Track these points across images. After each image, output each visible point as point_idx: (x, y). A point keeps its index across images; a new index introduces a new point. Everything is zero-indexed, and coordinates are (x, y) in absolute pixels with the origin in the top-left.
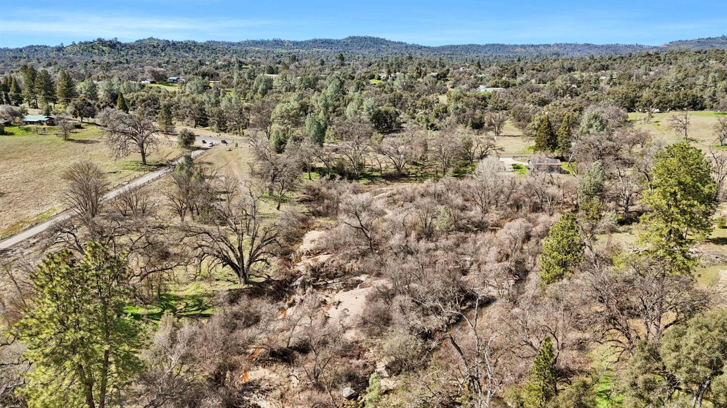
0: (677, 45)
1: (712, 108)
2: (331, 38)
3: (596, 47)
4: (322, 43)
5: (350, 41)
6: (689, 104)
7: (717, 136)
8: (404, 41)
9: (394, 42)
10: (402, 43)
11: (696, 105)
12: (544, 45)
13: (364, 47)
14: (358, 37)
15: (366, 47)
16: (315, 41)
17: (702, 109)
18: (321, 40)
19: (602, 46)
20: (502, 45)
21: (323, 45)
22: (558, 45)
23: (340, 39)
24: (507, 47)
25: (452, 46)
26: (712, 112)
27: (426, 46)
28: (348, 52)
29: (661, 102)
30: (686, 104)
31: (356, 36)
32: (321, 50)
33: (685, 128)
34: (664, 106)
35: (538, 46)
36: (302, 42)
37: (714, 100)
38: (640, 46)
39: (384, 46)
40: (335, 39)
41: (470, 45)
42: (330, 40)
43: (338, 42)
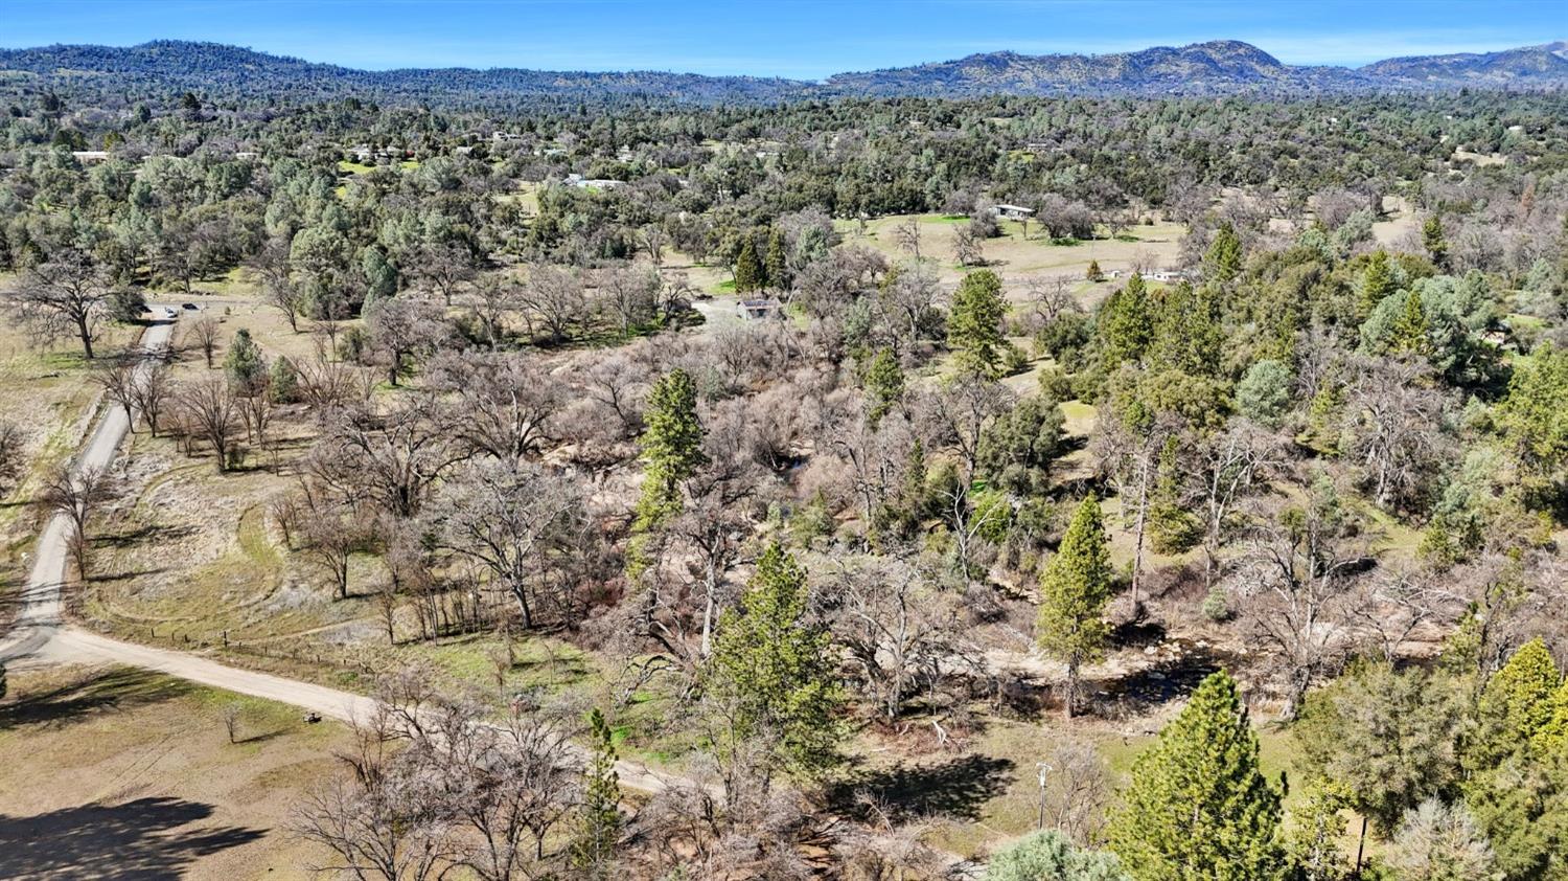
0: (845, 82)
1: (937, 209)
2: (104, 45)
3: (708, 81)
4: (82, 54)
5: (155, 51)
6: (908, 204)
7: (955, 253)
8: (299, 58)
9: (272, 58)
10: (294, 61)
11: (916, 205)
12: (610, 74)
13: (198, 69)
14: (178, 43)
15: (204, 69)
16: (61, 50)
17: (925, 210)
18: (78, 48)
19: (720, 80)
20: (525, 72)
21: (85, 61)
22: (636, 75)
23: (130, 46)
24: (537, 76)
25: (415, 72)
26: (939, 215)
27: (356, 68)
28: (163, 80)
29: (871, 202)
30: (904, 204)
31: (171, 39)
32: (86, 75)
33: (916, 243)
34: (877, 209)
35: (598, 76)
36: (21, 53)
37: (938, 197)
38: (783, 81)
39: (251, 67)
40: (115, 46)
41: (455, 70)
42: (102, 48)
43: (126, 53)
